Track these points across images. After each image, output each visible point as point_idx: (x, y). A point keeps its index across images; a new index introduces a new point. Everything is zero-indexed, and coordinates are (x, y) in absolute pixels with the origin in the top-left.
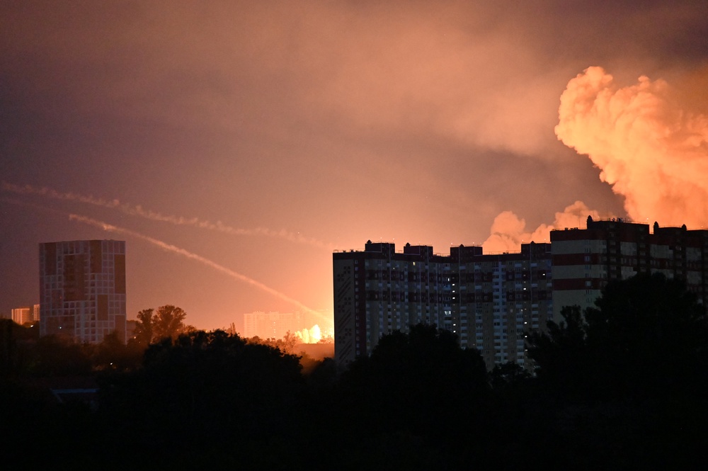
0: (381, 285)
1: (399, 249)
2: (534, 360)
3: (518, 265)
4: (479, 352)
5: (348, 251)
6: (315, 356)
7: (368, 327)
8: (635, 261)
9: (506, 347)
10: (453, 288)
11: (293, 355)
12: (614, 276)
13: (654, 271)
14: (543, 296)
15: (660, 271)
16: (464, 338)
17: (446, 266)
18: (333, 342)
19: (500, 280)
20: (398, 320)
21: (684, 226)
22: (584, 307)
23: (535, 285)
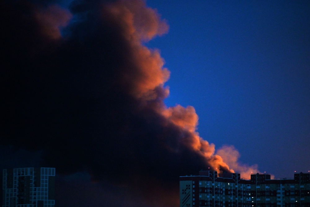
0: (208, 197)
3: (292, 187)
10: (252, 200)
17: (248, 186)
19: (281, 195)
23: (302, 199)
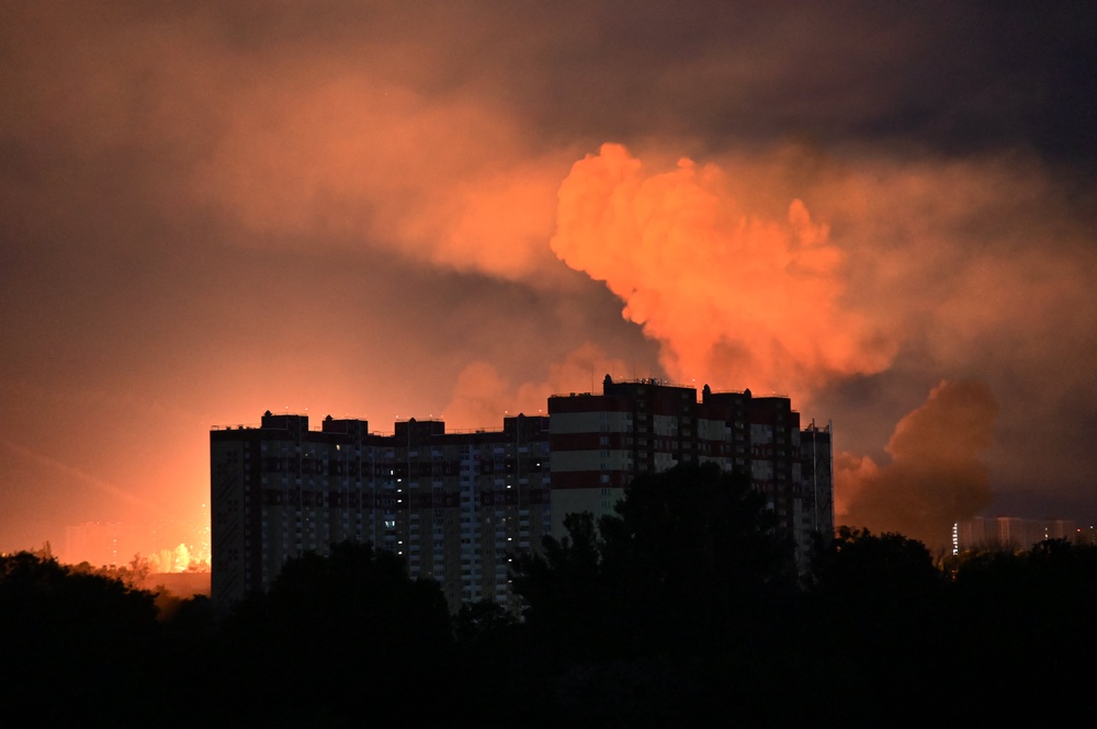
0: (285, 480)
1: (315, 425)
2: (521, 597)
3: (498, 450)
4: (438, 584)
5: (234, 428)
6: (177, 592)
7: (265, 546)
8: (675, 445)
9: (479, 577)
10: (399, 486)
11: (144, 591)
12: (643, 467)
13: (703, 459)
14: (537, 497)
15: (712, 460)
16: (415, 563)
17: (389, 451)
18: (209, 570)
19: (471, 473)
20: (313, 536)
21: (748, 392)
22: (598, 515)
23: (524, 481)
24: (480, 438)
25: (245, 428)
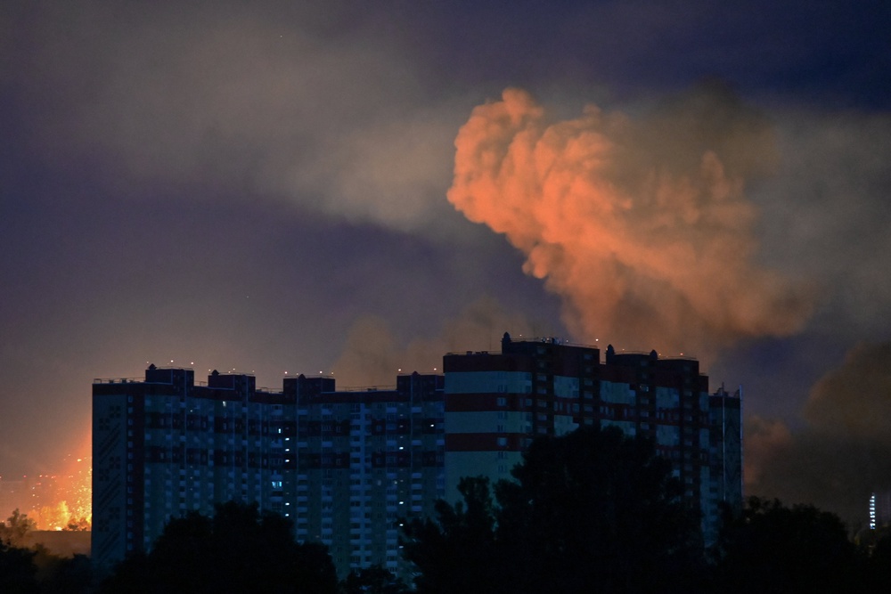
0: (169, 437)
1: (201, 380)
2: (413, 564)
3: (391, 410)
4: (326, 548)
5: (117, 381)
6: (55, 550)
7: (147, 505)
9: (369, 542)
10: (287, 445)
11: (22, 549)
12: (543, 431)
13: (605, 423)
14: (430, 460)
15: (615, 423)
16: (302, 526)
17: (277, 408)
18: (89, 529)
19: (362, 433)
20: (197, 495)
21: (654, 353)
22: (494, 480)
23: (416, 442)
24: (371, 397)
25: (128, 381)
